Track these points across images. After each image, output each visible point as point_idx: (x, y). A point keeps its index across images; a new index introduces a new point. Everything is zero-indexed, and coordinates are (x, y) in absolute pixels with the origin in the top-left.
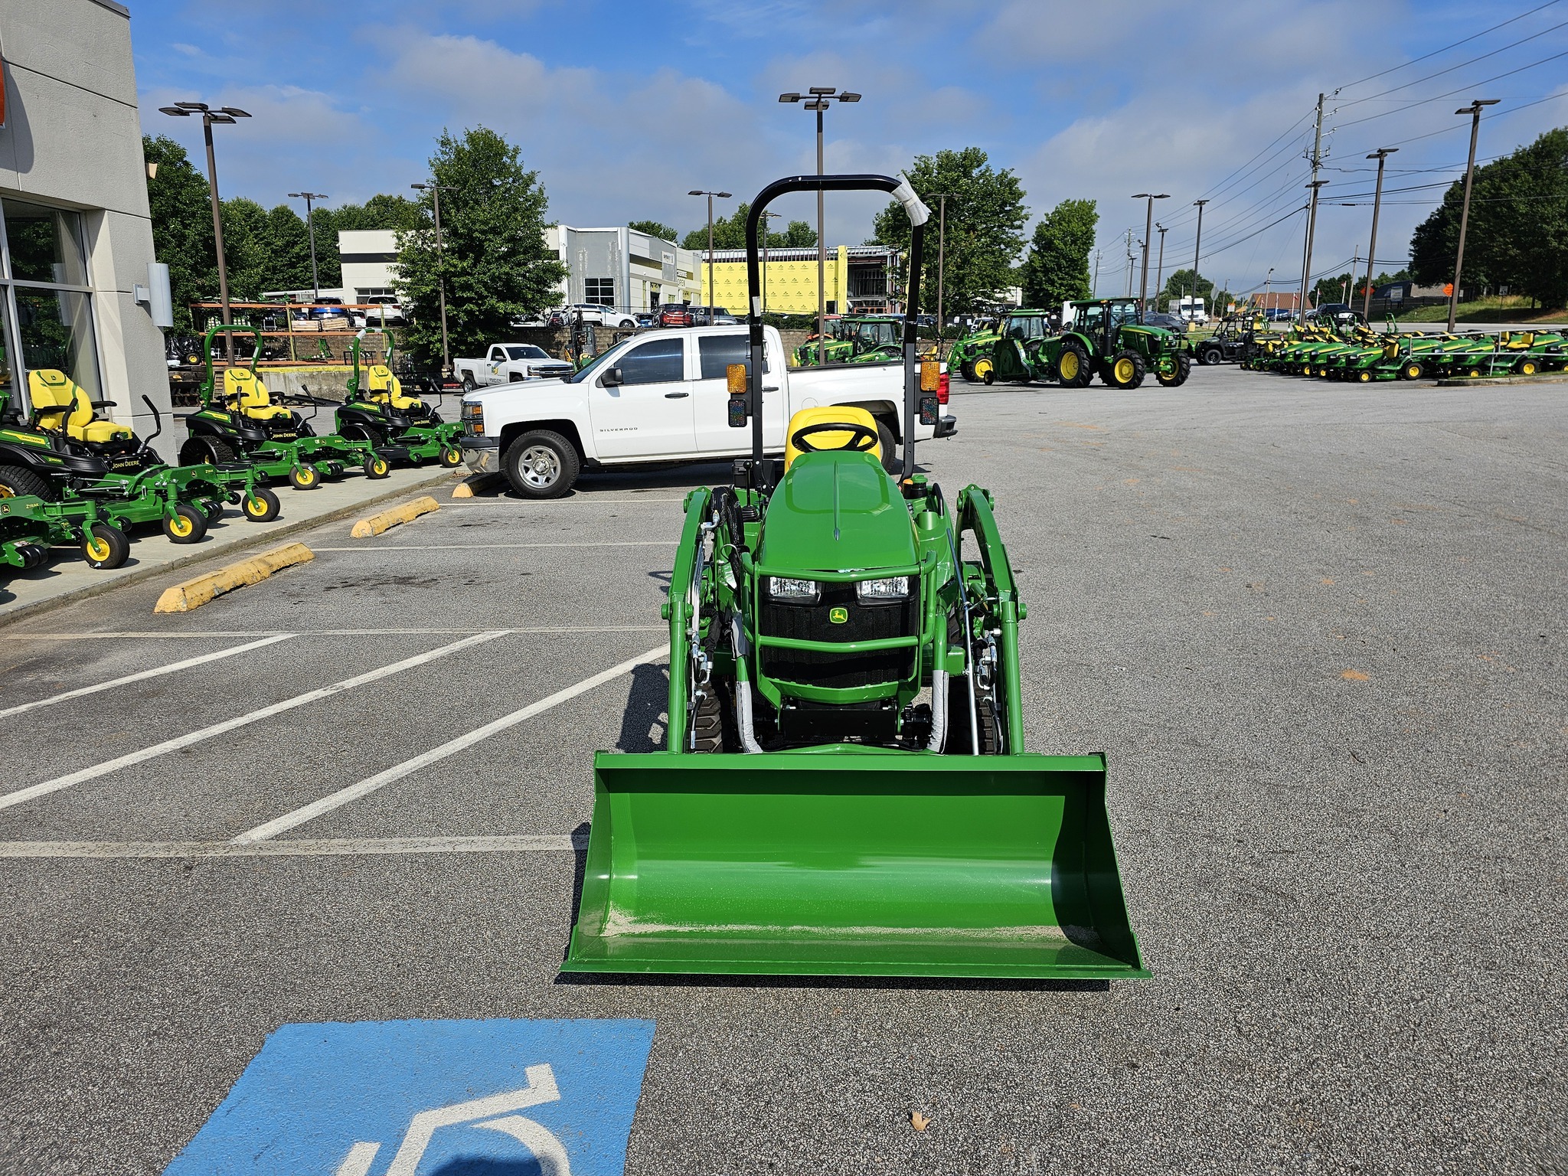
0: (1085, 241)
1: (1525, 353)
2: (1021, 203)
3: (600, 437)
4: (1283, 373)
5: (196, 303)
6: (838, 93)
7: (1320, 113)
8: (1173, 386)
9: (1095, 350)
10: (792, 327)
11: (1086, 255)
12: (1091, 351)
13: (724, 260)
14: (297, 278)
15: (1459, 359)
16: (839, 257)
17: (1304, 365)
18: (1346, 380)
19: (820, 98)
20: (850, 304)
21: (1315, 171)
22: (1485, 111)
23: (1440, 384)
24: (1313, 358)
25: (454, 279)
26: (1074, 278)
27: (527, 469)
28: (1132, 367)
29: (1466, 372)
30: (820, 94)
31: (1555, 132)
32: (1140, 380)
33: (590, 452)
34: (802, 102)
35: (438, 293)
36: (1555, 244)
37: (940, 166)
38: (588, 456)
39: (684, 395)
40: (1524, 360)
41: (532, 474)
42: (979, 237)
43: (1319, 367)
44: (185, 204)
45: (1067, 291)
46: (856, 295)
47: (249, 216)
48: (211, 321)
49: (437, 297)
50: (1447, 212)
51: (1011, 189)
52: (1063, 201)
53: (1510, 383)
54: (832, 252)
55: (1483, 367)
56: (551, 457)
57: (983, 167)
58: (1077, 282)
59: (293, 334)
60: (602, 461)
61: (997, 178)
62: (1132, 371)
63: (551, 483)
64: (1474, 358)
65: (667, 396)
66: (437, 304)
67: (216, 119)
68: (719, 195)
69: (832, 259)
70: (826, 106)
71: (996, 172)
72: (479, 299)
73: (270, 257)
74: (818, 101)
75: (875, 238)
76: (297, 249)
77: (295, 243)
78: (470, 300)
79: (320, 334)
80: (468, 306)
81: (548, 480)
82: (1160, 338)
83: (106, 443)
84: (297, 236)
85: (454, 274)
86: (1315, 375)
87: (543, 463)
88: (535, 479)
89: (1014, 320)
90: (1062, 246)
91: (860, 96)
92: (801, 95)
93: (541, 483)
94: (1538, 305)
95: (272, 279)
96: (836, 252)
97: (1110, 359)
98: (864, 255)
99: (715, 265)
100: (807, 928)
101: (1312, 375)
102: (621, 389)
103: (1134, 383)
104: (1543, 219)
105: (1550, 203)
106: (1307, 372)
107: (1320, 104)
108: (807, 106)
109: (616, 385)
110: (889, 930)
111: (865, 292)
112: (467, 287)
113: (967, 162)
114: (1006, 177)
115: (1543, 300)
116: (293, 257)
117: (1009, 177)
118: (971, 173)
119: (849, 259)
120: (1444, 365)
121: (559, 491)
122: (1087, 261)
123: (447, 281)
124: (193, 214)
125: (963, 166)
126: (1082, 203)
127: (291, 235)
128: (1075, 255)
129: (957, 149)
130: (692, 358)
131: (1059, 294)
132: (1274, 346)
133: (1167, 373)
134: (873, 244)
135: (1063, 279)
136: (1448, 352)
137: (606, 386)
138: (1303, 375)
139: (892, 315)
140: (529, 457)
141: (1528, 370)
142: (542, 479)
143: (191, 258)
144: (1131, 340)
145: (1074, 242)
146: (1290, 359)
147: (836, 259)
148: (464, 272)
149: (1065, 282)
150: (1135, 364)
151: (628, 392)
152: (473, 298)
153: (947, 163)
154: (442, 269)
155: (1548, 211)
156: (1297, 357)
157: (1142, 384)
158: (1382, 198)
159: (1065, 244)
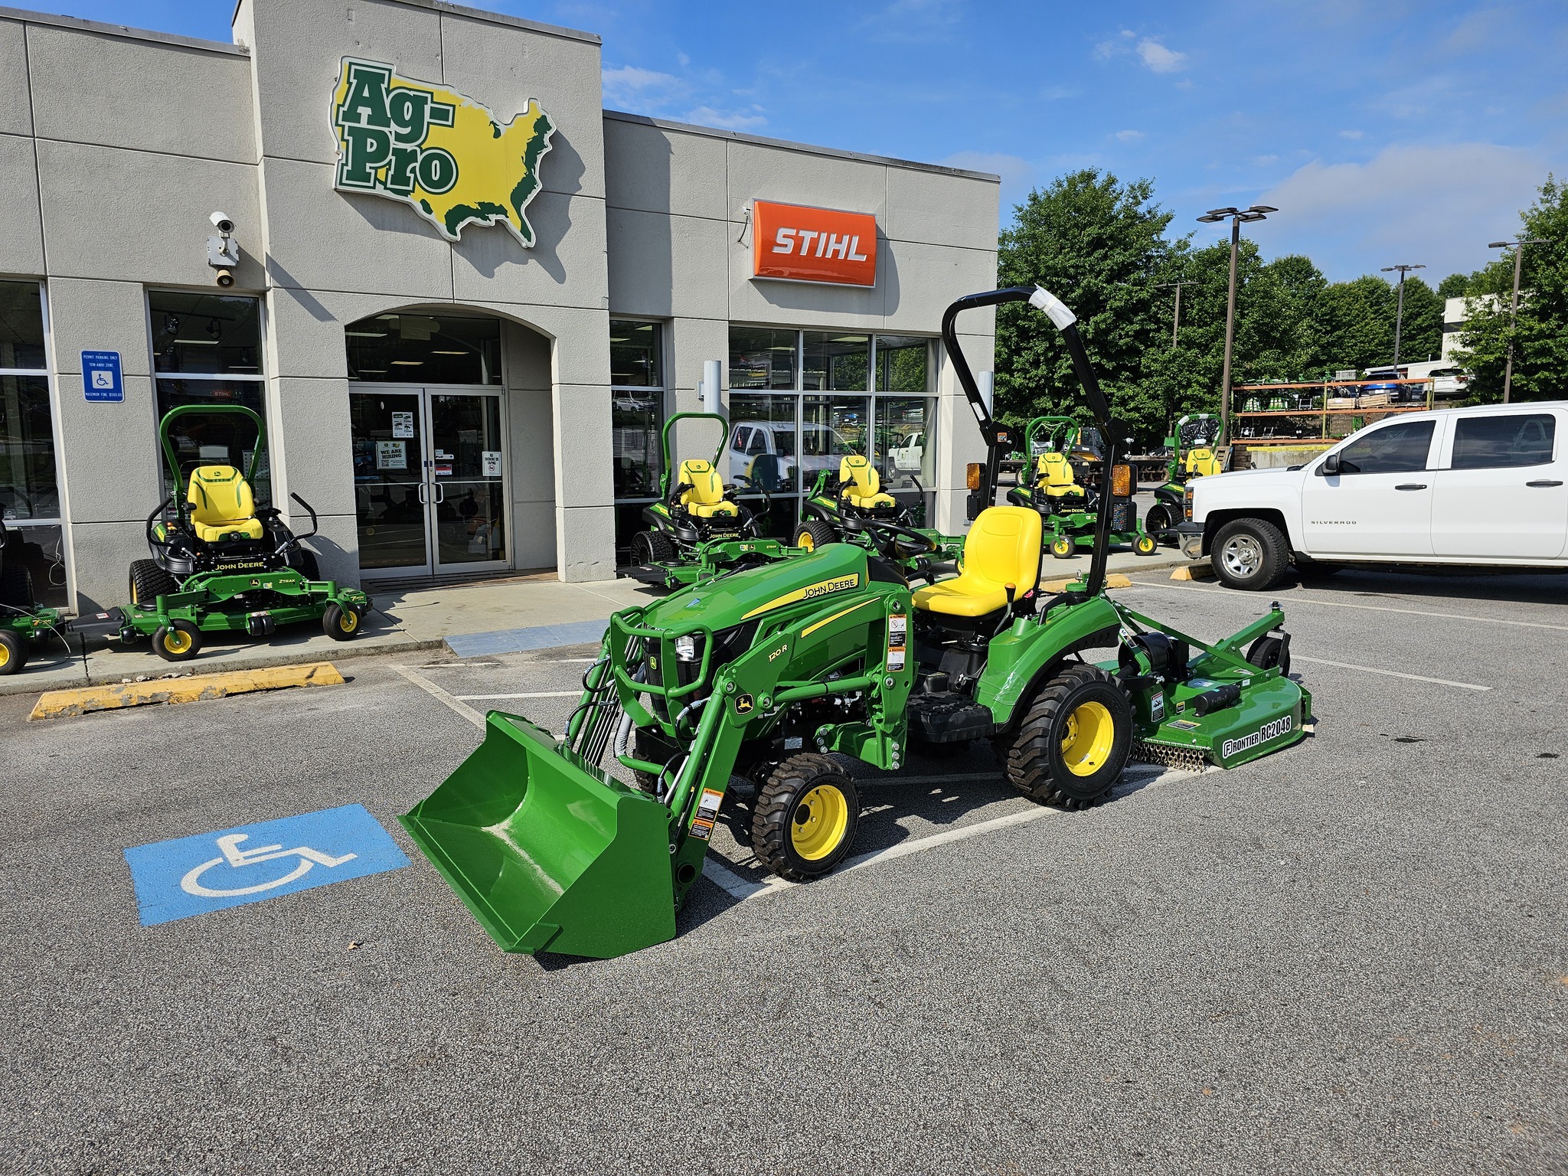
3: (1310, 528)
5: (1239, 386)
14: (1415, 351)
25: (1525, 344)
27: (1231, 558)
33: (1298, 545)
35: (1505, 361)
38: (1295, 549)
39: (1421, 487)
41: (1236, 562)
44: (1248, 296)
47: (1372, 293)
48: (1249, 403)
49: (1503, 367)
56: (1255, 547)
59: (1328, 412)
60: (1314, 556)
63: (1252, 574)
65: (1399, 488)
66: (1502, 373)
67: (1247, 218)
72: (1558, 365)
73: (1386, 332)
76: (1419, 320)
77: (1419, 314)
78: (1545, 367)
79: (1357, 411)
80: (1542, 374)
81: (1249, 571)
83: (871, 509)
84: (1423, 306)
85: (1528, 339)
87: (1247, 553)
88: (1238, 568)
93: (1243, 574)
95: (1385, 354)
102: (1343, 477)
112: (1544, 351)
116: (1414, 329)
121: (1260, 584)
123: (1518, 347)
124: (1252, 304)
127: (1415, 306)
130: (1442, 445)
140: (1232, 546)
142: (1245, 570)
143: (1242, 345)
148: (1541, 335)
152: (1549, 364)
154: (1512, 333)
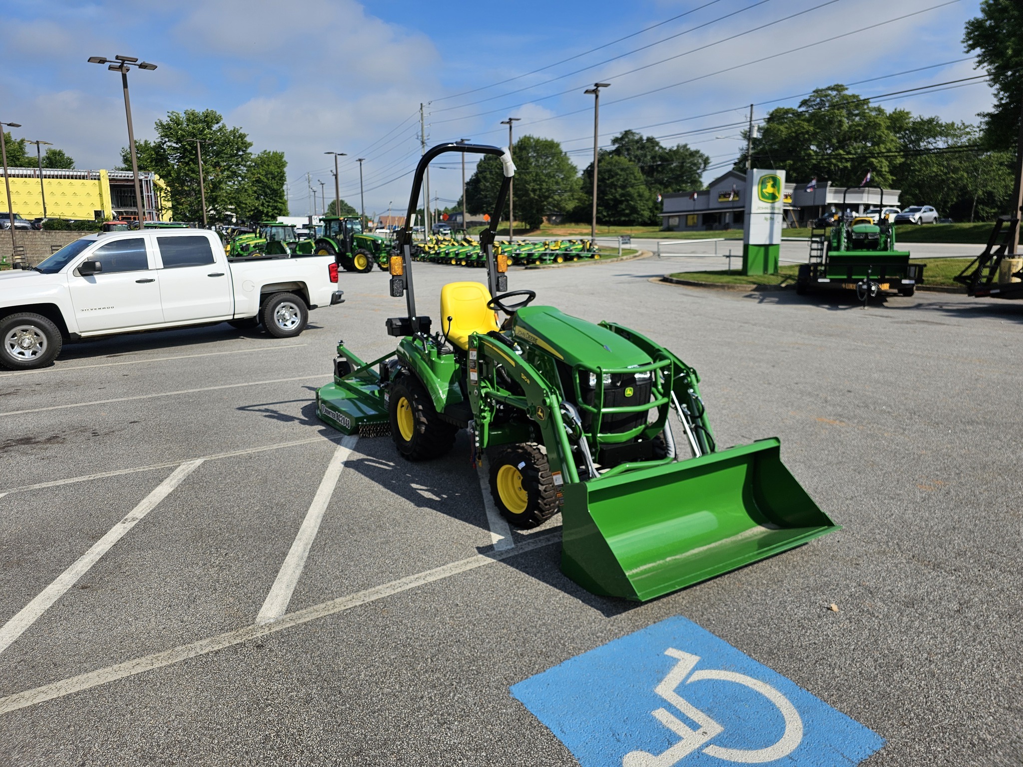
0: (281, 178)
1: (557, 252)
2: (249, 151)
3: (81, 315)
4: (439, 263)
6: (139, 62)
7: (422, 114)
8: (366, 272)
9: (339, 249)
10: (83, 229)
11: (282, 187)
12: (337, 249)
13: (18, 176)
15: (530, 255)
16: (102, 179)
17: (451, 259)
18: (477, 266)
19: (123, 64)
20: (114, 213)
21: (423, 147)
22: (514, 123)
23: (526, 268)
24: (457, 255)
26: (276, 201)
27: (12, 346)
28: (365, 259)
29: (534, 262)
30: (124, 61)
31: (525, 137)
32: (371, 267)
33: (72, 328)
34: (107, 64)
36: (532, 195)
37: (188, 120)
38: (70, 331)
39: (151, 281)
40: (557, 256)
41: (18, 349)
42: (222, 172)
43: (461, 260)
45: (273, 210)
46: (118, 207)
50: (479, 175)
51: (242, 140)
52: (262, 151)
53: (559, 267)
54: (94, 174)
55: (541, 259)
56: (36, 334)
57: (220, 124)
58: (279, 205)
60: (83, 335)
61: (231, 132)
62: (366, 262)
63: (38, 355)
64: (537, 255)
65: (137, 282)
68: (10, 125)
69: (95, 179)
70: (128, 70)
71: (229, 128)
74: (122, 64)
75: (124, 166)
81: (34, 353)
82: (380, 241)
86: (458, 264)
87: (27, 340)
88: (22, 353)
89: (273, 228)
90: (265, 180)
91: (156, 67)
92: (108, 59)
93: (28, 356)
94: (528, 227)
96: (98, 174)
97: (350, 255)
98: (122, 178)
99: (10, 179)
100: (674, 558)
101: (457, 264)
102: (98, 277)
103: (368, 270)
104: (526, 182)
105: (529, 173)
106: (453, 262)
107: (421, 109)
108: (110, 68)
109: (92, 275)
110: (705, 548)
111: (123, 205)
113: (209, 119)
114: (238, 132)
115: (530, 224)
117: (240, 132)
118: (212, 126)
119: (110, 180)
120: (523, 258)
121: (44, 362)
122: (283, 191)
125: (205, 121)
126: (275, 153)
128: (275, 187)
129: (200, 110)
130: (153, 252)
131: (267, 212)
132: (430, 248)
133: (384, 263)
134: (122, 170)
135: (269, 202)
136: (524, 251)
137: (83, 275)
138: (451, 264)
139: (152, 222)
140: (13, 336)
141: (560, 260)
142: (29, 353)
144: (362, 243)
145: (273, 178)
146: (442, 255)
147: (99, 179)
149: (271, 204)
150: (367, 258)
151: (102, 279)
153: (192, 118)
155: (528, 178)
156: (447, 254)
157: (373, 270)
158: (466, 166)
159: (268, 179)
